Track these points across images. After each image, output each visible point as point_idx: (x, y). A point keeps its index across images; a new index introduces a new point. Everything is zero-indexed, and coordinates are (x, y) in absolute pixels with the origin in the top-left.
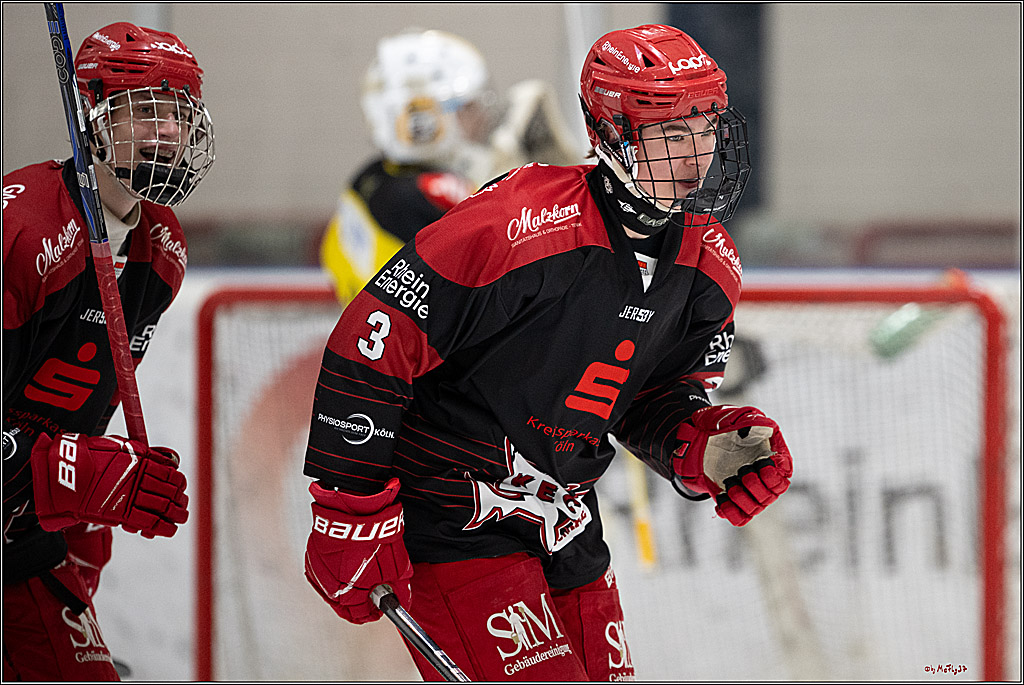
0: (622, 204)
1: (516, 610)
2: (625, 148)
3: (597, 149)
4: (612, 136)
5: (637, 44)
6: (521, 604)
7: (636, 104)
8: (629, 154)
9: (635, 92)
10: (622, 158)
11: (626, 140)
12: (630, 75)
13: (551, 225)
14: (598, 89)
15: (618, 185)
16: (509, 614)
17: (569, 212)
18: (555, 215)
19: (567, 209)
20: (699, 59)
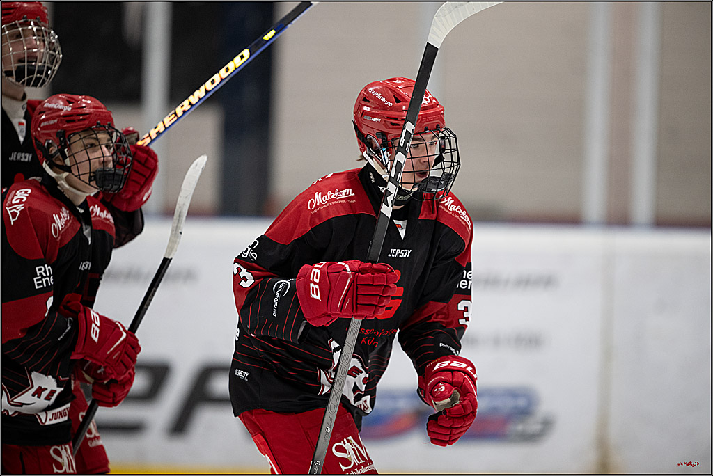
0: (381, 188)
1: (348, 441)
2: (383, 152)
3: (365, 154)
4: (374, 146)
5: (390, 89)
6: (350, 438)
7: (391, 126)
8: (386, 156)
9: (389, 118)
10: (381, 158)
11: (384, 147)
12: (385, 108)
13: (334, 199)
14: (365, 117)
15: (378, 176)
16: (345, 443)
17: (346, 193)
18: (337, 194)
19: (345, 191)
20: (428, 98)
